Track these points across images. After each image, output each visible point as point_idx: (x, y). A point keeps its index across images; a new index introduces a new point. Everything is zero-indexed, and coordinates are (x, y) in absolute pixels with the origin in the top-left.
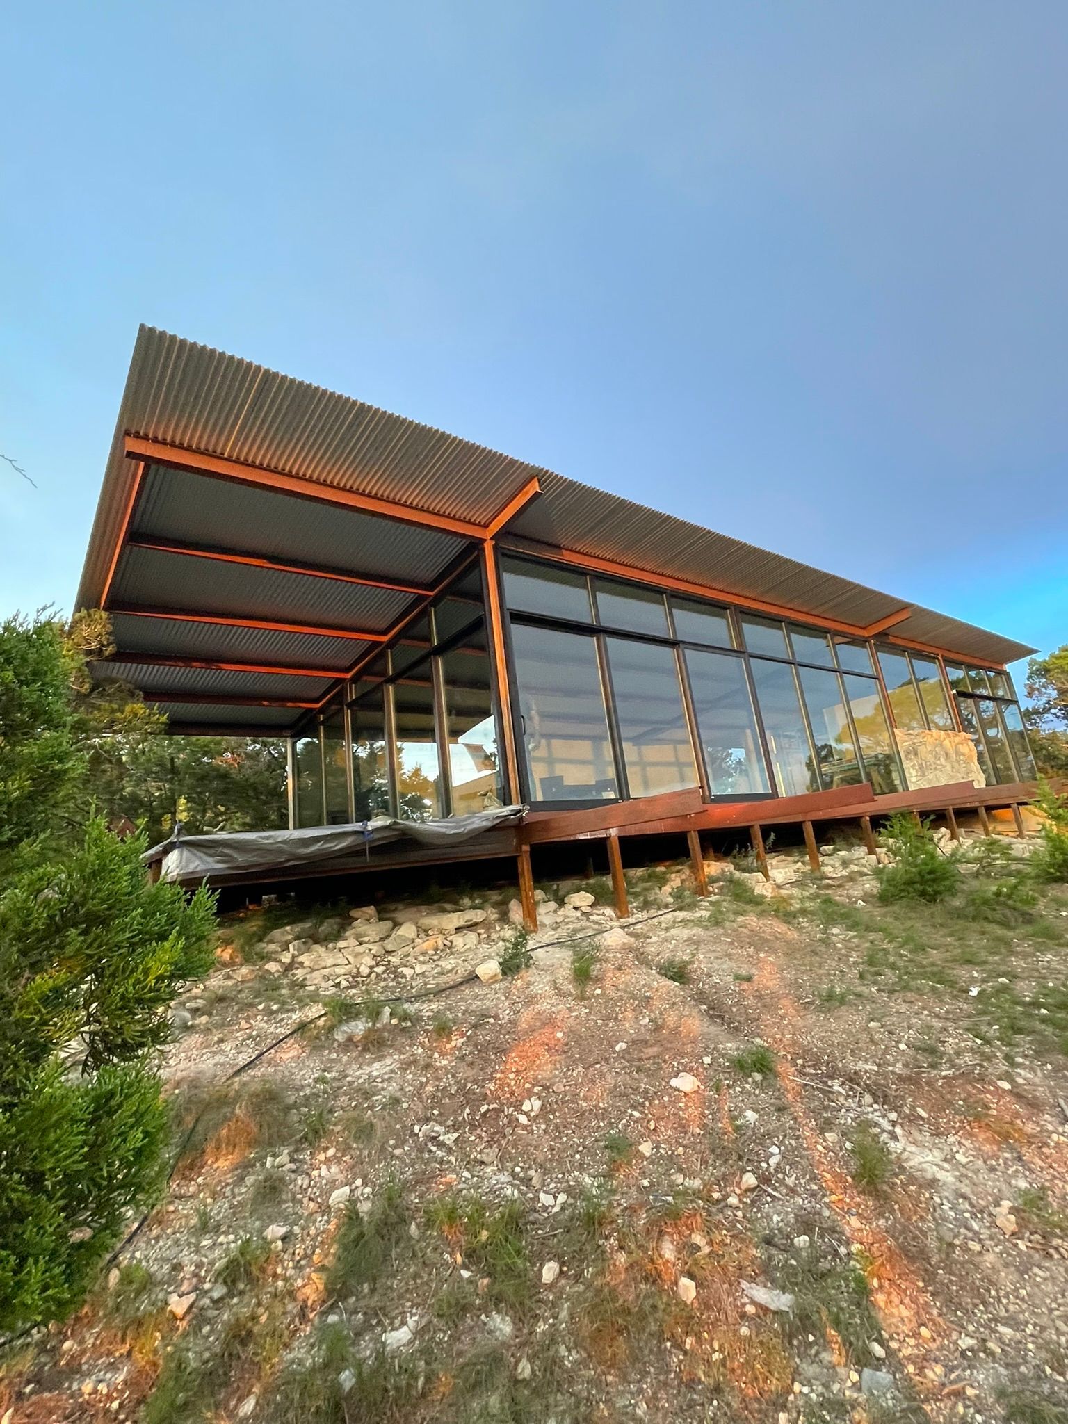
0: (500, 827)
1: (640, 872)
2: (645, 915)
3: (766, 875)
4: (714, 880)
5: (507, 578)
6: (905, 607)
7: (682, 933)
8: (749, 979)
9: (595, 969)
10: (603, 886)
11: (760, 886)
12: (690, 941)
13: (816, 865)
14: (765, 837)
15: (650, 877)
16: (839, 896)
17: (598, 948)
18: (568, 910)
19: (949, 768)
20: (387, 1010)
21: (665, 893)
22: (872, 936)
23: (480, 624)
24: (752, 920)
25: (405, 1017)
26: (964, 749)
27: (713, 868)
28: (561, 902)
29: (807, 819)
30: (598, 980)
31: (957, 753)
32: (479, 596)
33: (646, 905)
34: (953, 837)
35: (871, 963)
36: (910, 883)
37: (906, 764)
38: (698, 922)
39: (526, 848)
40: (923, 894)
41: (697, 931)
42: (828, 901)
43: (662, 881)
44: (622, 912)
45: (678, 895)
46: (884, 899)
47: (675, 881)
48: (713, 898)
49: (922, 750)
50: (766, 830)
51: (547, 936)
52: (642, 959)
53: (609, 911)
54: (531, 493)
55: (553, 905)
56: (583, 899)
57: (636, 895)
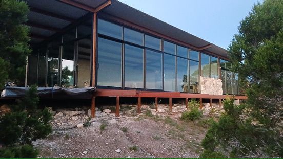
0: (89, 92)
1: (125, 105)
2: (123, 116)
3: (157, 110)
4: (143, 110)
5: (99, 20)
6: (210, 44)
7: (129, 121)
8: (140, 133)
9: (106, 128)
10: (114, 108)
11: (154, 112)
12: (130, 123)
13: (171, 109)
14: (158, 101)
15: (127, 107)
16: (171, 117)
17: (108, 123)
18: (104, 113)
19: (213, 88)
20: (54, 132)
21: (129, 112)
22: (174, 127)
24: (148, 120)
25: (59, 133)
26: (218, 83)
27: (144, 107)
28: (102, 111)
29: (171, 97)
30: (106, 130)
31: (216, 84)
33: (124, 114)
35: (170, 132)
36: (188, 116)
37: (202, 86)
38: (134, 119)
39: (94, 97)
40: (190, 119)
41: (133, 121)
42: (168, 118)
43: (130, 108)
44: (118, 115)
45: (132, 113)
46: (182, 118)
47: (133, 109)
48: (142, 114)
49: (207, 83)
50: (159, 99)
51: (96, 119)
52: (118, 127)
53: (114, 115)
54: (108, 4)
55: (100, 112)
56: (108, 111)
57: (122, 111)
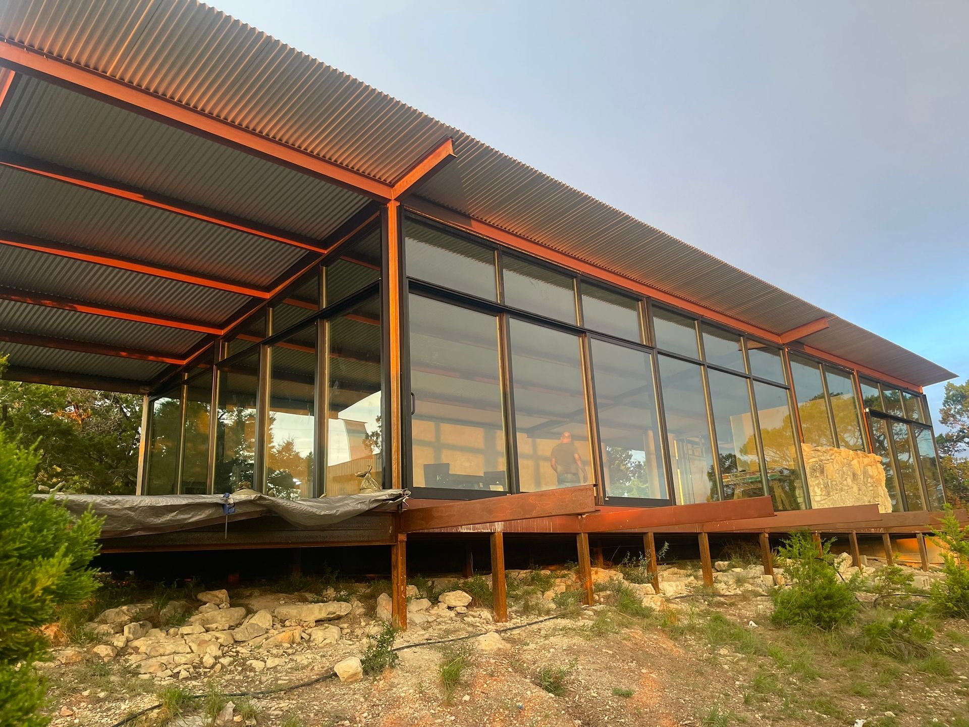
0: (377, 512)
1: (523, 574)
2: (524, 620)
3: (656, 586)
4: (601, 588)
5: (410, 244)
6: (824, 316)
7: (562, 642)
8: (628, 695)
9: (465, 675)
10: (482, 586)
11: (650, 599)
12: (569, 650)
13: (709, 581)
14: (658, 548)
15: (533, 581)
16: (730, 615)
17: (471, 652)
18: (441, 610)
19: (855, 489)
20: (230, 706)
21: (548, 599)
22: (761, 660)
23: (376, 290)
24: (637, 633)
25: (251, 714)
26: (871, 471)
27: (601, 575)
28: (435, 600)
29: (703, 530)
30: (467, 685)
31: (865, 473)
32: (377, 261)
33: (526, 610)
34: (855, 563)
35: (758, 688)
36: (806, 607)
37: (811, 482)
38: (580, 631)
39: (402, 537)
40: (818, 619)
41: (578, 641)
42: (718, 619)
43: (546, 585)
44: (500, 614)
45: (561, 602)
46: (777, 622)
47: (560, 586)
48: (598, 607)
49: (830, 468)
50: (660, 539)
51: (416, 635)
52: (518, 668)
53: (486, 614)
54: (444, 155)
55: (426, 603)
56: (459, 599)
57: (516, 598)
